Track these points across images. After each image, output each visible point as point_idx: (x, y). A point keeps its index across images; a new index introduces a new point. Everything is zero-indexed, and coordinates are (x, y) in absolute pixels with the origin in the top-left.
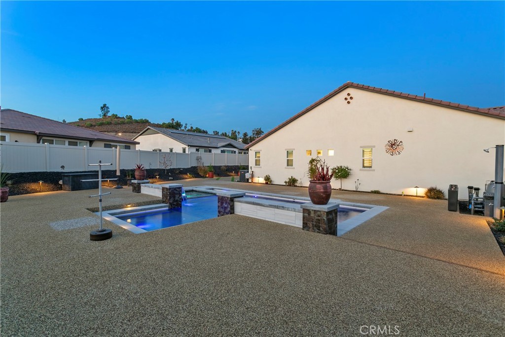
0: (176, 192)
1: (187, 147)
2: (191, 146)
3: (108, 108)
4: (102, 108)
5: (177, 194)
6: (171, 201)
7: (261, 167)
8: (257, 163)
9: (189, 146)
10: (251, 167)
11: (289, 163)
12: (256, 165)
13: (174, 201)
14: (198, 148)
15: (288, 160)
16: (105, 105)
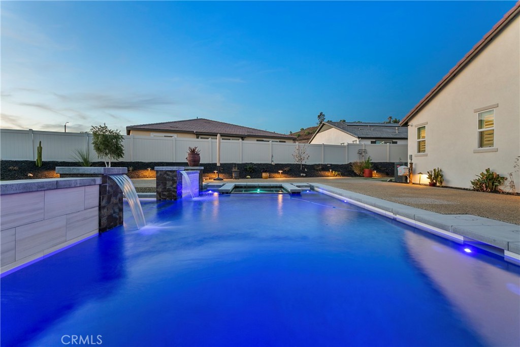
0: (167, 177)
1: (357, 139)
2: (362, 138)
3: (324, 115)
4: (319, 116)
5: (169, 180)
6: (160, 190)
7: (427, 155)
8: (421, 147)
9: (359, 138)
10: (411, 156)
11: (484, 140)
12: (419, 151)
13: (165, 189)
14: (374, 140)
15: (481, 134)
16: (321, 113)
